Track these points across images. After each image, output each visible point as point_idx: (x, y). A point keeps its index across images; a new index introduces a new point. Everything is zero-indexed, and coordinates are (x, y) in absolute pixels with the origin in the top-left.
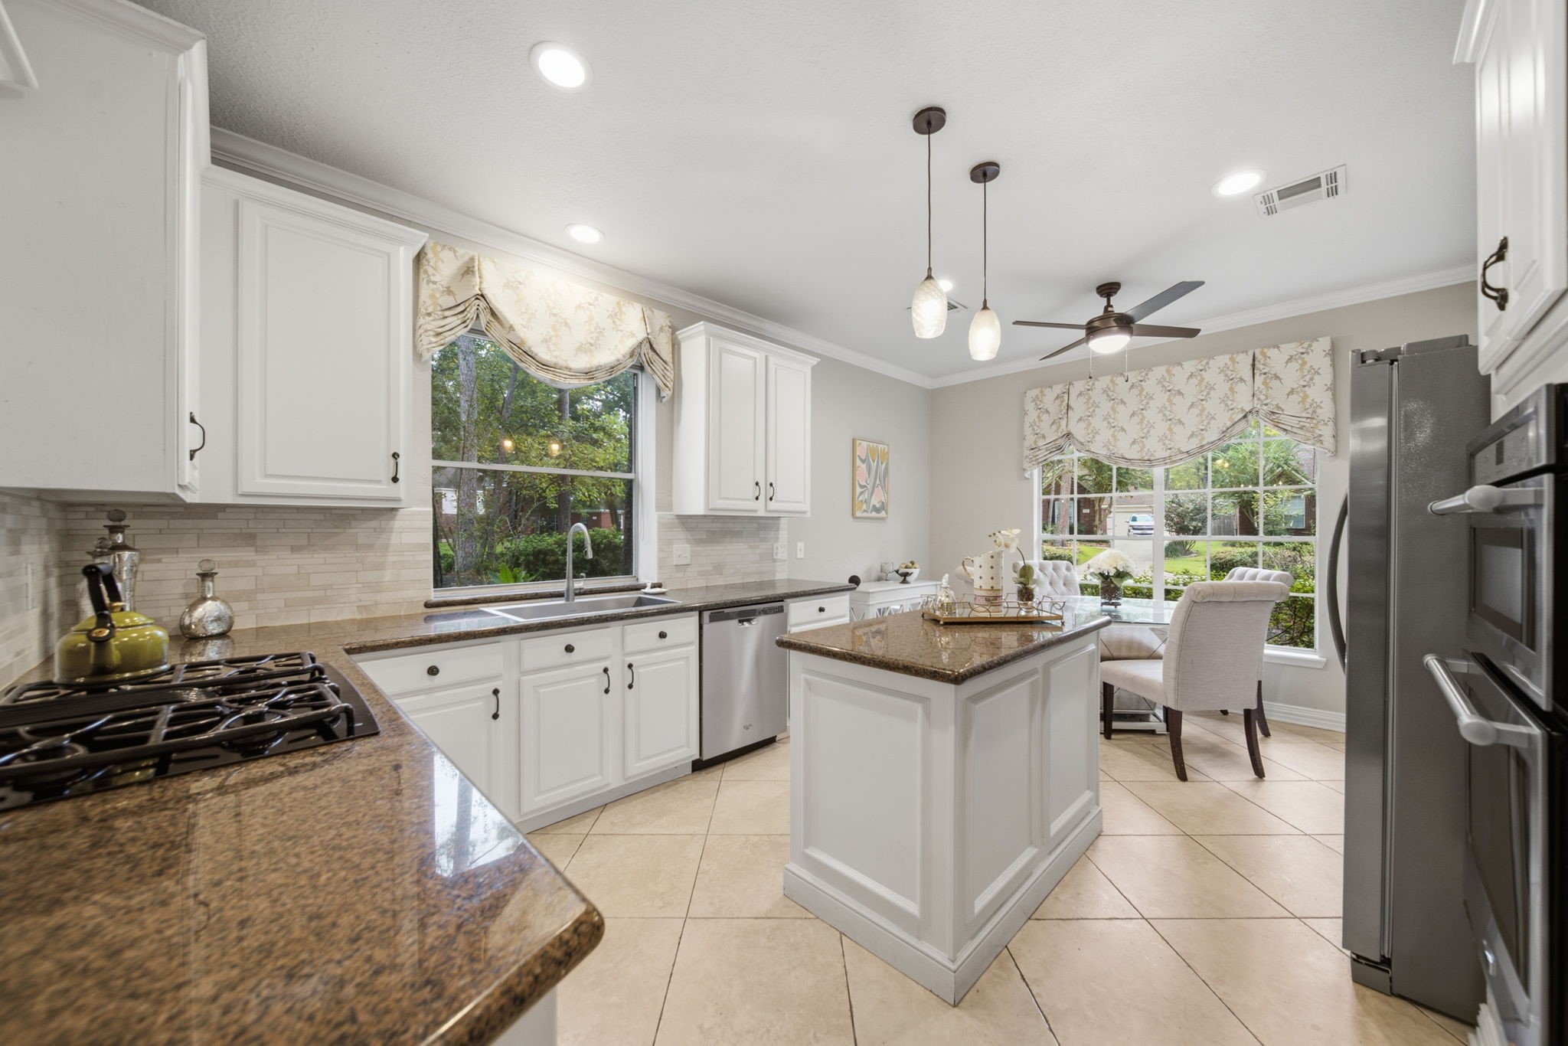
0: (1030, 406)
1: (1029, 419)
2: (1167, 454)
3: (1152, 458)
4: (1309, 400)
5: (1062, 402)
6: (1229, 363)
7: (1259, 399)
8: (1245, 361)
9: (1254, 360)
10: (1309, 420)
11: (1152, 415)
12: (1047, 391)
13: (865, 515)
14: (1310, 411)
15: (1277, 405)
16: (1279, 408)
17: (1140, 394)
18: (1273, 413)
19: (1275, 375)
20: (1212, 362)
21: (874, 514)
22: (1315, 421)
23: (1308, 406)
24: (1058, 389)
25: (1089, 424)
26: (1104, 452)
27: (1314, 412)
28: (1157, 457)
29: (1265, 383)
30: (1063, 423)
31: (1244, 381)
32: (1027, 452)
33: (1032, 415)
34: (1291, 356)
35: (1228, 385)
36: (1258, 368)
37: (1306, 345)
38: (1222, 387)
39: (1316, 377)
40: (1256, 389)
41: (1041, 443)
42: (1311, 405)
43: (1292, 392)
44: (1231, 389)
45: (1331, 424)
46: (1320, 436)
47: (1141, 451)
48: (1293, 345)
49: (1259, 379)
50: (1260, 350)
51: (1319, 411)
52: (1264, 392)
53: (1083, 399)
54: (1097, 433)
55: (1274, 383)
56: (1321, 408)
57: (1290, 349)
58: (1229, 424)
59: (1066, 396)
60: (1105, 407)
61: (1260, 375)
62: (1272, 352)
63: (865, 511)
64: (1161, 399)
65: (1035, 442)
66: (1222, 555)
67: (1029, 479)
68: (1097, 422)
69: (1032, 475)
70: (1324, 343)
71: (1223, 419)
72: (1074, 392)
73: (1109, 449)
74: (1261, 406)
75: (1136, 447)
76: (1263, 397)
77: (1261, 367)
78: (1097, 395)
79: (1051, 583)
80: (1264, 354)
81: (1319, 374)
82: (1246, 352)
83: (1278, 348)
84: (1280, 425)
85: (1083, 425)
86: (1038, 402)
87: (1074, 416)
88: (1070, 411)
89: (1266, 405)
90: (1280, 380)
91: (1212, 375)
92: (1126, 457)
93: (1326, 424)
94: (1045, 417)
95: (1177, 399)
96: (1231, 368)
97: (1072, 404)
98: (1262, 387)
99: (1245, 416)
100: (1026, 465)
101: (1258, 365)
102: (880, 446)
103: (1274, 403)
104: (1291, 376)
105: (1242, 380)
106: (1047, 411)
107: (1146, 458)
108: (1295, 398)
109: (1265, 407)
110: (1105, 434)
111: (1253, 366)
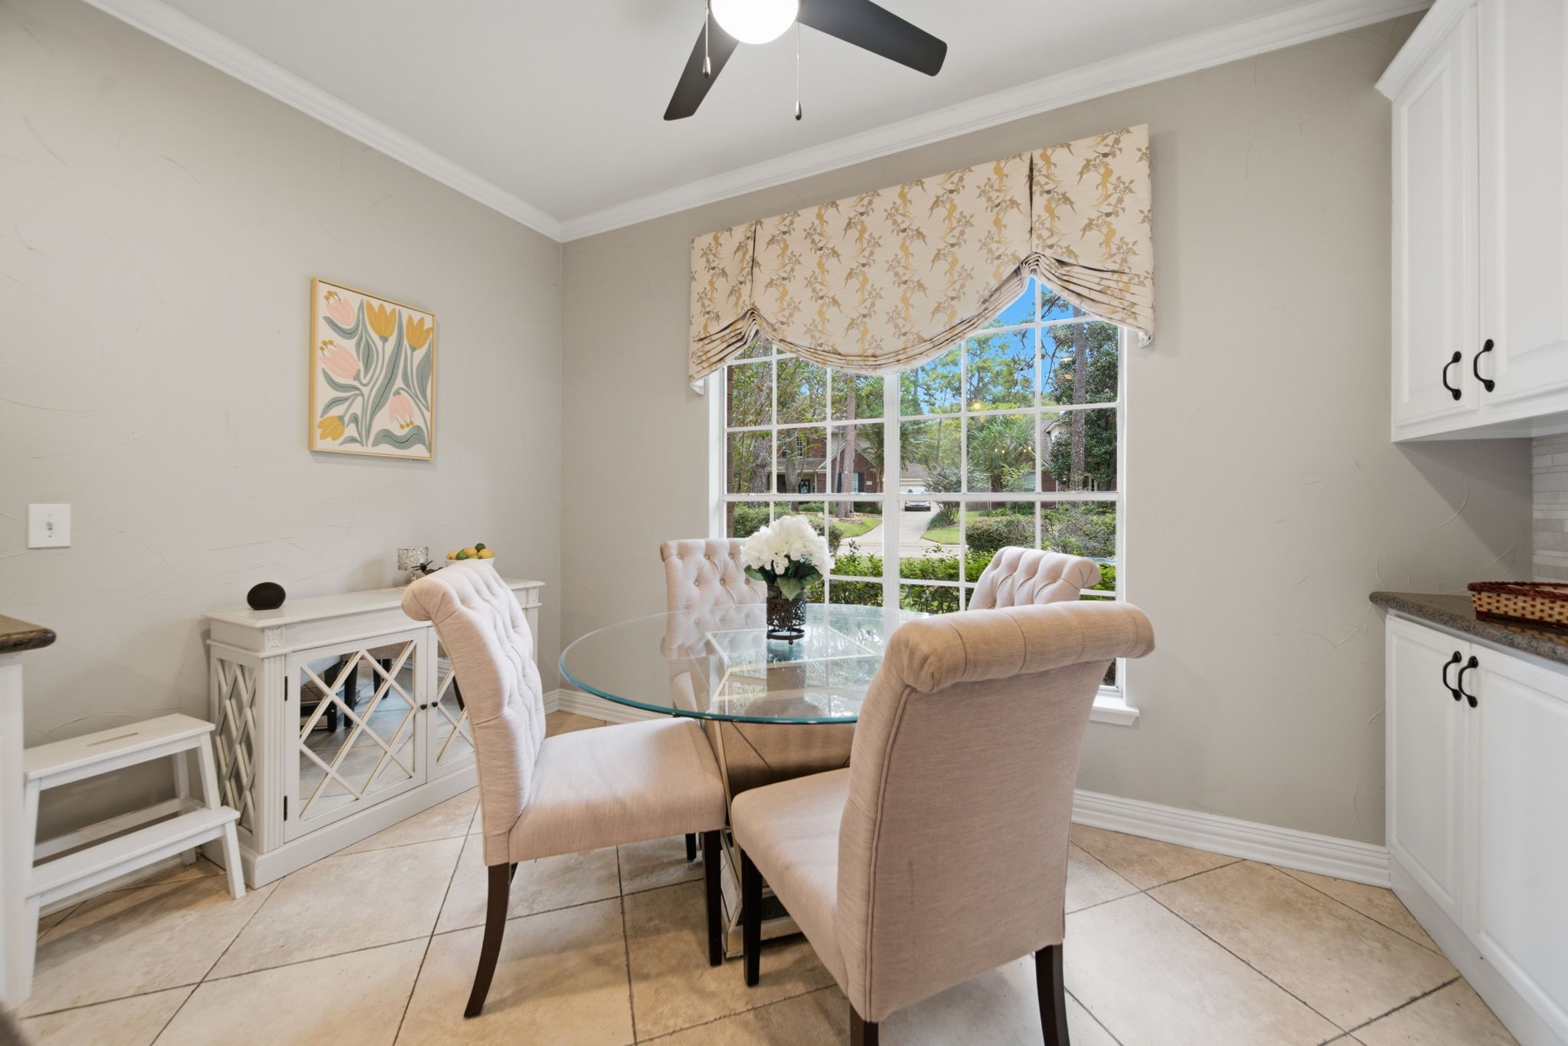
0: (699, 264)
1: (698, 287)
2: (899, 344)
3: (878, 353)
4: (1116, 240)
5: (745, 254)
6: (994, 177)
7: (1040, 237)
8: (1017, 170)
9: (1031, 170)
10: (1116, 277)
11: (878, 275)
12: (724, 237)
13: (355, 448)
14: (1118, 258)
15: (1067, 248)
16: (1070, 252)
17: (860, 238)
18: (1061, 263)
19: (1064, 195)
20: (968, 176)
21: (386, 449)
22: (1125, 278)
23: (1114, 251)
24: (740, 233)
25: (784, 293)
26: (806, 342)
27: (1124, 260)
28: (887, 349)
29: (1048, 209)
30: (745, 290)
31: (1018, 205)
32: (695, 346)
33: (703, 278)
34: (1088, 161)
35: (993, 216)
36: (1038, 183)
37: (1110, 140)
38: (983, 220)
39: (1128, 197)
40: (1035, 218)
41: (714, 328)
42: (1119, 248)
43: (1089, 226)
44: (997, 223)
45: (1148, 283)
46: (1133, 304)
47: (862, 340)
48: (1091, 141)
49: (1040, 201)
50: (1040, 151)
51: (1132, 259)
52: (1048, 225)
53: (776, 249)
54: (796, 308)
55: (1062, 210)
56: (1134, 253)
57: (1086, 148)
58: (994, 284)
59: (750, 243)
60: (810, 260)
61: (1041, 195)
62: (1059, 155)
63: (353, 440)
64: (891, 245)
65: (705, 327)
66: (980, 525)
67: (702, 397)
68: (797, 289)
69: (706, 387)
70: (1138, 137)
71: (987, 276)
72: (763, 236)
73: (813, 337)
74: (1044, 247)
75: (855, 333)
76: (1046, 234)
77: (1042, 180)
78: (797, 242)
79: (723, 581)
80: (1045, 158)
81: (1131, 191)
82: (1020, 156)
83: (1068, 146)
84: (1072, 287)
85: (774, 292)
86: (711, 257)
87: (762, 276)
88: (756, 270)
89: (1051, 247)
90: (1071, 203)
91: (968, 201)
92: (840, 350)
93: (1141, 284)
94: (720, 282)
95: (916, 246)
96: (996, 186)
97: (758, 259)
98: (1045, 215)
99: (1017, 272)
100: (693, 369)
101: (1037, 177)
102: (406, 313)
103: (1063, 244)
104: (1087, 195)
105: (1013, 203)
106: (724, 273)
107: (869, 352)
108: (1096, 236)
109: (1048, 252)
110: (809, 310)
111: (1031, 178)
